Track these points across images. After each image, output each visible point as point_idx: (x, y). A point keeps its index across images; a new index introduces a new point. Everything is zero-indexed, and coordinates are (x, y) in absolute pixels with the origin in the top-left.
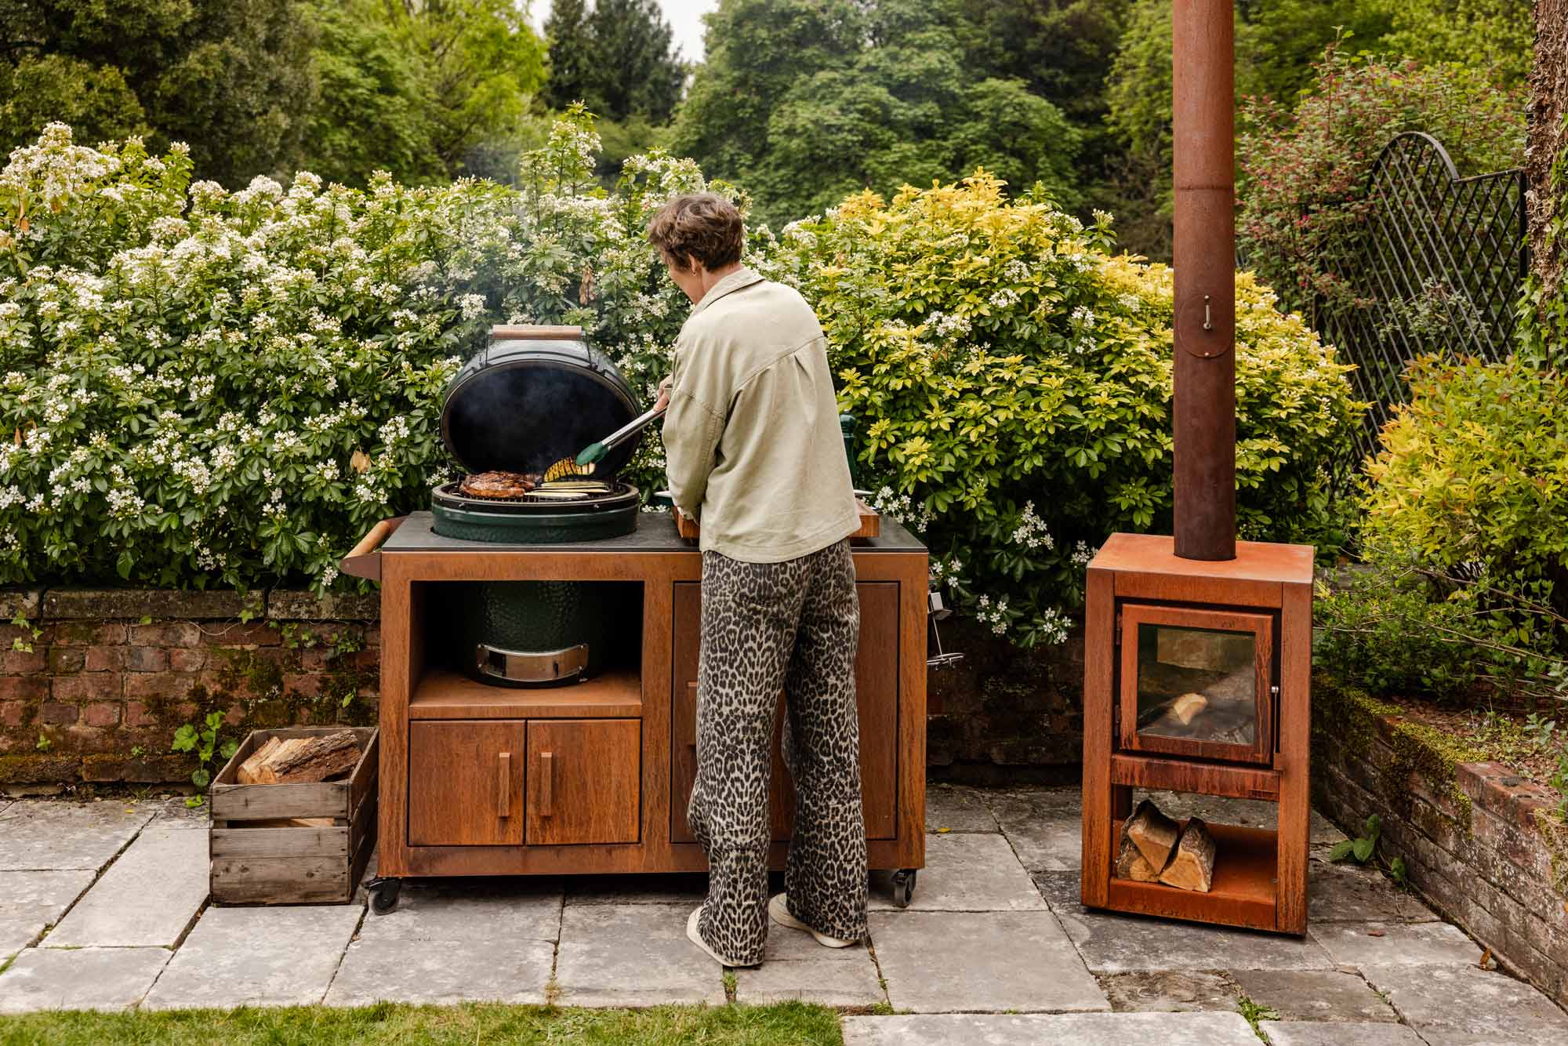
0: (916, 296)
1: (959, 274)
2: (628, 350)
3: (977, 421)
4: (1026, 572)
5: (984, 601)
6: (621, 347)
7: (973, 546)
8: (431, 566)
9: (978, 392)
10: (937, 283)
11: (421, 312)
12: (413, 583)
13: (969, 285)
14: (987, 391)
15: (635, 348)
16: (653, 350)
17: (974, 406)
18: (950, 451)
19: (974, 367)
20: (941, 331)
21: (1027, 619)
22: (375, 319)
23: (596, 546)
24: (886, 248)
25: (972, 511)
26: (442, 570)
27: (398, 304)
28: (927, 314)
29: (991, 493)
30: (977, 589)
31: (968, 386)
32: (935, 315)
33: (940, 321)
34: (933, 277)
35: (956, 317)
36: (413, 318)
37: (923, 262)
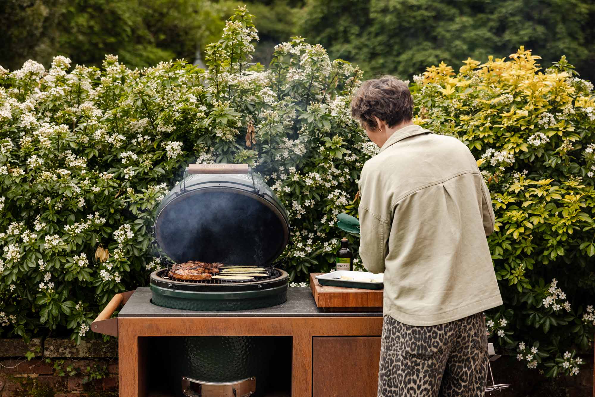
0: (476, 138)
1: (506, 123)
2: (279, 178)
3: (518, 225)
4: (551, 325)
5: (522, 346)
6: (274, 176)
7: (514, 308)
8: (150, 326)
9: (519, 204)
10: (491, 128)
11: (140, 153)
12: (140, 338)
13: (513, 130)
14: (526, 204)
15: (284, 177)
16: (296, 178)
17: (516, 215)
18: (500, 245)
19: (517, 187)
20: (493, 162)
21: (552, 358)
22: (109, 158)
23: (261, 313)
24: (455, 104)
25: (515, 286)
26: (158, 329)
27: (124, 148)
28: (484, 151)
29: (528, 273)
30: (517, 338)
31: (512, 200)
32: (489, 151)
33: (493, 155)
34: (488, 125)
35: (504, 153)
36: (135, 157)
37: (482, 114)
